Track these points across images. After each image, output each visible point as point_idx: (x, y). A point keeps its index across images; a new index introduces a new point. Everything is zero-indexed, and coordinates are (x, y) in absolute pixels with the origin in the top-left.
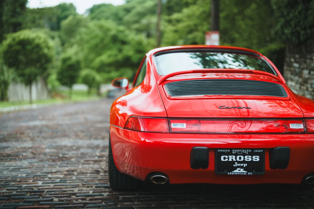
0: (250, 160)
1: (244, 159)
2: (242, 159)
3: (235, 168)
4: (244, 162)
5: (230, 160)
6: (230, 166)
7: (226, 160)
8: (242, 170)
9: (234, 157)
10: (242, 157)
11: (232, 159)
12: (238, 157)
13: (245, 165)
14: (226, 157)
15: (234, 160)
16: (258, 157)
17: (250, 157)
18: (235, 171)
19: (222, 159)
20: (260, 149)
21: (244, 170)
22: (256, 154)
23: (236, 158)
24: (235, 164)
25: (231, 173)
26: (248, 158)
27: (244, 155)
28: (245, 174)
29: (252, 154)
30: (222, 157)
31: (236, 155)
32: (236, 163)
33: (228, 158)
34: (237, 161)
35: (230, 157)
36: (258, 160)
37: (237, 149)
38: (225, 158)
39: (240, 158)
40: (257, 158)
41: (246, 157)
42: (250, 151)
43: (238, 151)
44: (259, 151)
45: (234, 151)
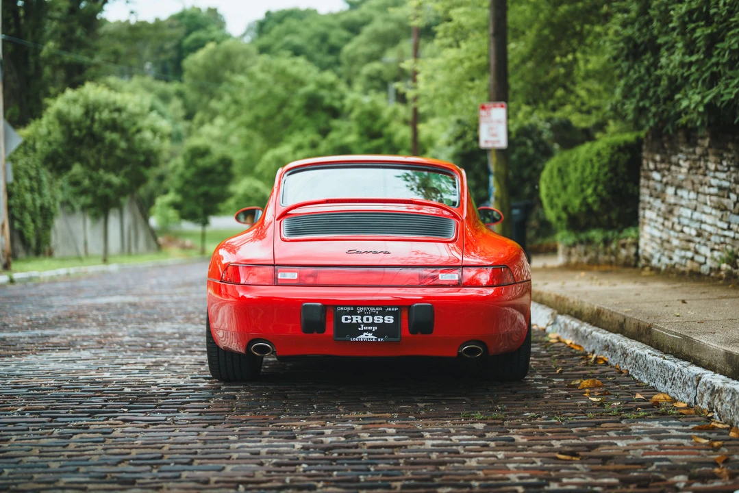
0: (381, 321)
1: (373, 320)
2: (370, 321)
3: (361, 333)
4: (373, 324)
5: (354, 321)
6: (354, 329)
7: (349, 321)
8: (370, 336)
10: (371, 318)
11: (357, 321)
12: (365, 318)
13: (375, 328)
14: (349, 317)
15: (360, 321)
16: (392, 317)
17: (381, 317)
18: (361, 336)
19: (343, 321)
20: (395, 307)
21: (372, 335)
22: (389, 313)
23: (362, 319)
24: (361, 327)
25: (354, 339)
26: (379, 319)
27: (373, 315)
28: (374, 340)
29: (383, 314)
30: (343, 318)
31: (362, 315)
33: (352, 319)
34: (363, 323)
35: (354, 317)
36: (392, 321)
37: (364, 307)
38: (346, 319)
39: (368, 319)
40: (390, 320)
41: (376, 318)
42: (381, 309)
43: (365, 309)
44: (393, 309)
45: (359, 310)
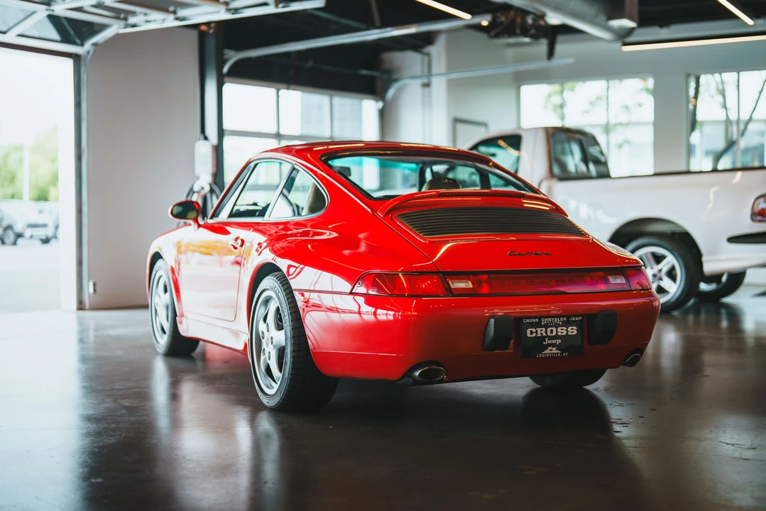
0: (565, 333)
1: (557, 332)
2: (554, 334)
3: (546, 347)
4: (557, 337)
5: (539, 335)
6: (539, 343)
7: (534, 335)
8: (554, 350)
9: (544, 329)
10: (554, 329)
11: (541, 334)
12: (549, 330)
13: (559, 341)
14: (534, 330)
15: (544, 334)
16: (575, 328)
17: (565, 328)
18: (546, 352)
19: (529, 335)
20: (578, 316)
21: (557, 349)
22: (573, 324)
23: (546, 332)
24: (545, 341)
25: (540, 356)
26: (562, 331)
27: (557, 326)
28: (559, 355)
29: (567, 324)
30: (529, 331)
31: (546, 326)
32: (547, 339)
33: (537, 332)
34: (548, 336)
35: (539, 330)
36: (575, 332)
37: (548, 317)
38: (531, 333)
39: (552, 331)
40: (573, 331)
41: (559, 329)
42: (565, 319)
43: (550, 319)
44: (577, 319)
45: (544, 322)
